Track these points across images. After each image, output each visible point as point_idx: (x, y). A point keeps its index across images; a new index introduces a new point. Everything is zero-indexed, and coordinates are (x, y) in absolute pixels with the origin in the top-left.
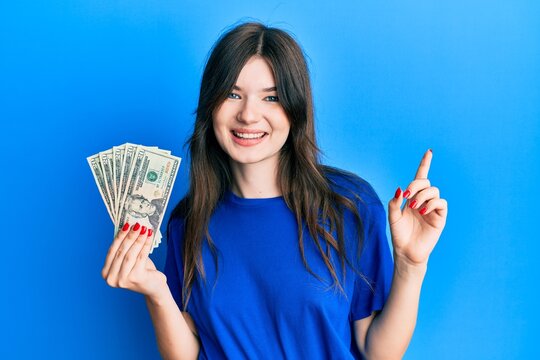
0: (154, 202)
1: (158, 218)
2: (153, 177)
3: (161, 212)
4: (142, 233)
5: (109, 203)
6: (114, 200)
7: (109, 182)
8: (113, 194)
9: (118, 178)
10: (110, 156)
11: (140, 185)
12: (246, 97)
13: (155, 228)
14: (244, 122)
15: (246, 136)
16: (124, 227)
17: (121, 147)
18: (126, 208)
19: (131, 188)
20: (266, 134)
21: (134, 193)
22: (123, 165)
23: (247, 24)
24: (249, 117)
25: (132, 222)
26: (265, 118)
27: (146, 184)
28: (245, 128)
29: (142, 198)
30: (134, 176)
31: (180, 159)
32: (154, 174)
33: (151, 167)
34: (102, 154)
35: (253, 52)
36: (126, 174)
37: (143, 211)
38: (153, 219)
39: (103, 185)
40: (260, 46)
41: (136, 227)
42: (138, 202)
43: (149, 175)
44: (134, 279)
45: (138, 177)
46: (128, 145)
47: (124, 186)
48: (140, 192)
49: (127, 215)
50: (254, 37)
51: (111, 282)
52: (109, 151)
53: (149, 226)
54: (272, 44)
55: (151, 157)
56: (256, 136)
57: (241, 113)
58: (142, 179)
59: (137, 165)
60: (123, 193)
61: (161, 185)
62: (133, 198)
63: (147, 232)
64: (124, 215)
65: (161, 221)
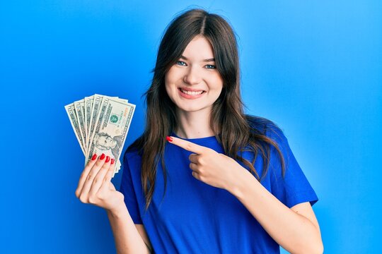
0: (115, 138)
1: (118, 150)
2: (115, 119)
3: (120, 146)
4: (107, 161)
5: (81, 140)
6: (85, 138)
7: (82, 124)
8: (84, 133)
9: (89, 120)
10: (82, 105)
11: (105, 125)
12: (191, 65)
13: (116, 158)
14: (188, 83)
15: (189, 93)
16: (93, 157)
17: (91, 97)
18: (95, 143)
19: (98, 128)
20: (204, 91)
21: (101, 131)
22: (93, 110)
23: (194, 10)
24: (192, 79)
25: (99, 154)
26: (205, 81)
27: (110, 124)
28: (189, 87)
29: (106, 135)
30: (101, 119)
31: (135, 106)
32: (116, 117)
33: (113, 112)
34: (76, 103)
35: (198, 32)
36: (94, 117)
37: (107, 145)
38: (114, 151)
39: (77, 127)
40: (203, 28)
41: (102, 157)
42: (103, 138)
43: (111, 118)
44: (101, 196)
45: (104, 119)
46: (96, 96)
47: (93, 127)
48: (105, 131)
49: (95, 148)
50: (199, 21)
51: (83, 199)
52: (82, 101)
53: (112, 157)
54: (211, 26)
55: (113, 104)
56: (197, 93)
57: (187, 76)
58: (106, 121)
59: (103, 110)
60: (92, 131)
61: (120, 125)
62: (100, 135)
63: (110, 161)
64: (92, 149)
65: (120, 152)
